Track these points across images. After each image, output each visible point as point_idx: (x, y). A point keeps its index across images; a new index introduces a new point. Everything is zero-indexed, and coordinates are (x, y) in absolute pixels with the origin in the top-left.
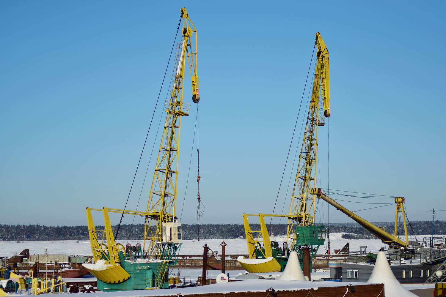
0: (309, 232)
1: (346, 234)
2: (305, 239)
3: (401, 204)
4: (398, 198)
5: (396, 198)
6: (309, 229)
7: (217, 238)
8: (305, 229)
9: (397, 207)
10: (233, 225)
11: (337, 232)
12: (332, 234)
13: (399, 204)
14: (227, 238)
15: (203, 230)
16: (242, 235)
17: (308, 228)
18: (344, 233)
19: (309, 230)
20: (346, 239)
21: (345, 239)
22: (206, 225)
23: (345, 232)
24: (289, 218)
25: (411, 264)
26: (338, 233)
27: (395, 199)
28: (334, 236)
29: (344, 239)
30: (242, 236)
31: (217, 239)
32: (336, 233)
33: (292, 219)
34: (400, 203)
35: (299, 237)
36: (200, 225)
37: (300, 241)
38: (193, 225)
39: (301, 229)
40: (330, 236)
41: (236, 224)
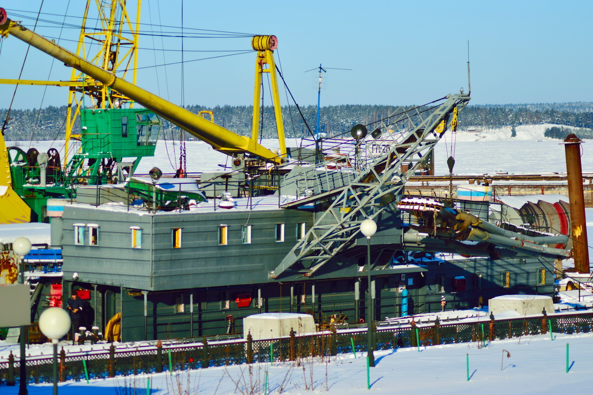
0: (110, 124)
1: (553, 129)
2: (102, 140)
3: (268, 52)
4: (259, 36)
5: (254, 37)
6: (109, 117)
7: (268, 136)
8: (101, 118)
9: (257, 60)
10: (306, 107)
11: (534, 123)
12: (523, 127)
13: (261, 53)
14: (290, 138)
15: (239, 118)
16: (324, 129)
17: (107, 113)
18: (550, 126)
19: (109, 120)
20: (554, 140)
21: (553, 138)
22: (245, 107)
23: (553, 123)
24: (72, 89)
25: (249, 209)
26: (537, 125)
27: (252, 38)
28: (528, 131)
29: (550, 138)
30: (323, 132)
31: (269, 138)
32: (531, 126)
33: (81, 91)
34: (264, 50)
35: (89, 137)
36: (234, 108)
37: (89, 146)
38: (216, 108)
39: (92, 117)
40: (519, 131)
41: (312, 105)
